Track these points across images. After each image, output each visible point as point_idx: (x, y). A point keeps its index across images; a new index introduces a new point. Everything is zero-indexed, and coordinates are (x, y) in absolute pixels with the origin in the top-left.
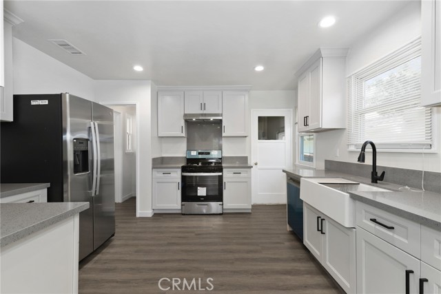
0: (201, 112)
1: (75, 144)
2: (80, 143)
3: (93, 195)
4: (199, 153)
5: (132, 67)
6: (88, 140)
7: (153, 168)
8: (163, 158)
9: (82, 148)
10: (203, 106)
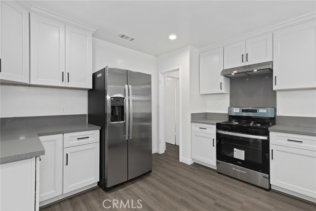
0: (243, 64)
1: (112, 101)
2: (117, 100)
3: (127, 139)
4: (243, 111)
5: (168, 37)
6: (124, 98)
7: (192, 122)
8: (206, 113)
9: (119, 104)
10: (245, 57)
